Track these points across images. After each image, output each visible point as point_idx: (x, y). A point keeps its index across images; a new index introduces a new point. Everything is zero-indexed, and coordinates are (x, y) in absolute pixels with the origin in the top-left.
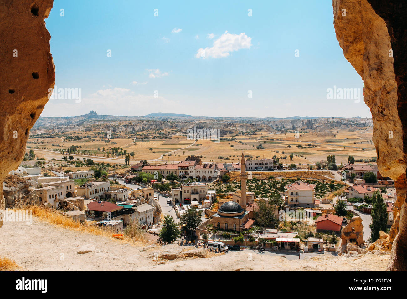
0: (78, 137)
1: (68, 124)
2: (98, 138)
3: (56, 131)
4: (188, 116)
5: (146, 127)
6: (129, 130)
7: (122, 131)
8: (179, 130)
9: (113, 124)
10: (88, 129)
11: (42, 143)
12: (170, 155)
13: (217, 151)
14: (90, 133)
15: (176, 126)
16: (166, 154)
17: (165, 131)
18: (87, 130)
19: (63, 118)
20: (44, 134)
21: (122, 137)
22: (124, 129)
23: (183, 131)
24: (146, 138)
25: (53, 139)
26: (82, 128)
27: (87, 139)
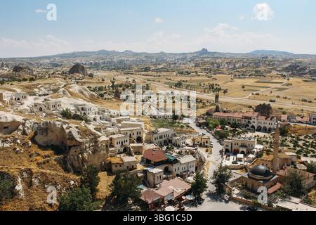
0: (187, 72)
1: (183, 59)
2: (204, 74)
3: (172, 66)
4: (288, 54)
5: (246, 64)
6: (230, 67)
7: (224, 68)
8: (275, 69)
9: (217, 61)
10: (197, 65)
11: (159, 76)
12: (258, 94)
13: (305, 93)
14: (198, 69)
15: (273, 65)
16: (254, 93)
17: (262, 69)
18: (195, 66)
19: (181, 54)
20: (162, 68)
21: (223, 73)
22: (226, 65)
23: (278, 69)
24: (243, 76)
25: (168, 73)
26: (192, 64)
27: (194, 74)
